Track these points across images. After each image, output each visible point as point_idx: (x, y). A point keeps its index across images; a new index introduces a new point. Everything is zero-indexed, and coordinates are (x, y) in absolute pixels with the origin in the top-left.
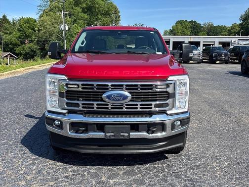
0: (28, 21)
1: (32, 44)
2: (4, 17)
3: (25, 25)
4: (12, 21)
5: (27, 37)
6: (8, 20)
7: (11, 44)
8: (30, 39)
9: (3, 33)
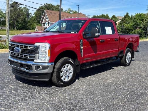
0: (140, 15)
1: (140, 29)
2: (127, 14)
3: (138, 18)
4: (131, 16)
5: (138, 25)
6: (129, 16)
7: (128, 29)
8: (139, 26)
9: (125, 23)
